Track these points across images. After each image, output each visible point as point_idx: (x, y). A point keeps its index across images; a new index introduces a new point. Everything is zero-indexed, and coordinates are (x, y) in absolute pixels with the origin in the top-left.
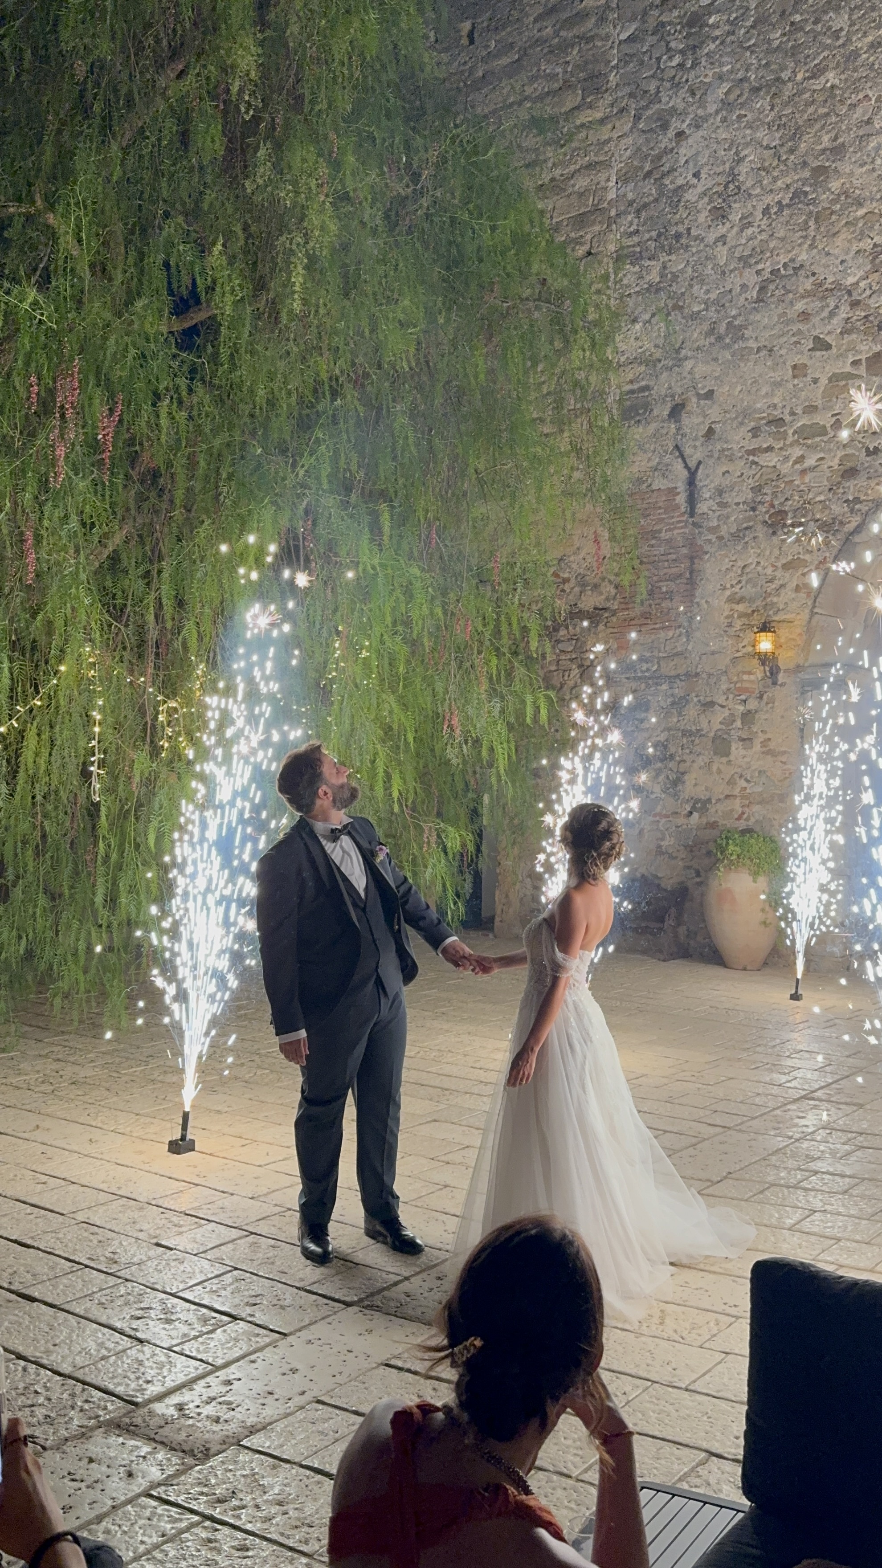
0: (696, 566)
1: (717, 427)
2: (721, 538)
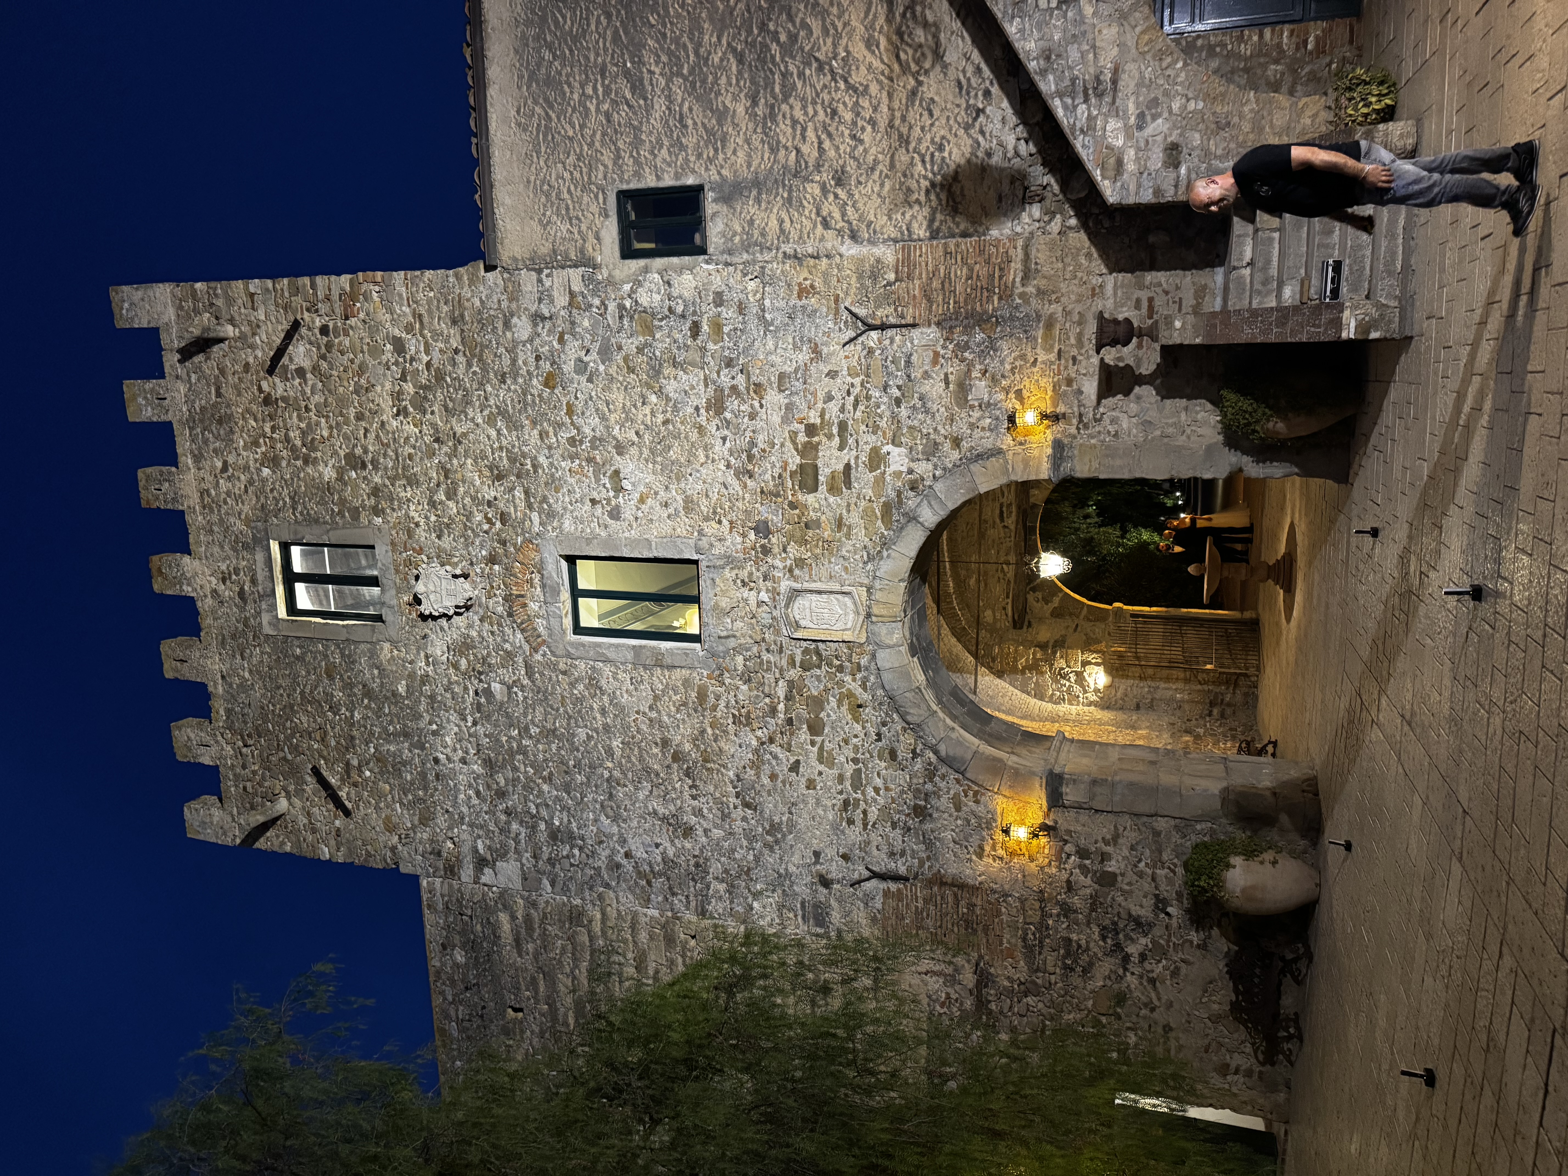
0: (949, 881)
1: (841, 851)
2: (929, 858)
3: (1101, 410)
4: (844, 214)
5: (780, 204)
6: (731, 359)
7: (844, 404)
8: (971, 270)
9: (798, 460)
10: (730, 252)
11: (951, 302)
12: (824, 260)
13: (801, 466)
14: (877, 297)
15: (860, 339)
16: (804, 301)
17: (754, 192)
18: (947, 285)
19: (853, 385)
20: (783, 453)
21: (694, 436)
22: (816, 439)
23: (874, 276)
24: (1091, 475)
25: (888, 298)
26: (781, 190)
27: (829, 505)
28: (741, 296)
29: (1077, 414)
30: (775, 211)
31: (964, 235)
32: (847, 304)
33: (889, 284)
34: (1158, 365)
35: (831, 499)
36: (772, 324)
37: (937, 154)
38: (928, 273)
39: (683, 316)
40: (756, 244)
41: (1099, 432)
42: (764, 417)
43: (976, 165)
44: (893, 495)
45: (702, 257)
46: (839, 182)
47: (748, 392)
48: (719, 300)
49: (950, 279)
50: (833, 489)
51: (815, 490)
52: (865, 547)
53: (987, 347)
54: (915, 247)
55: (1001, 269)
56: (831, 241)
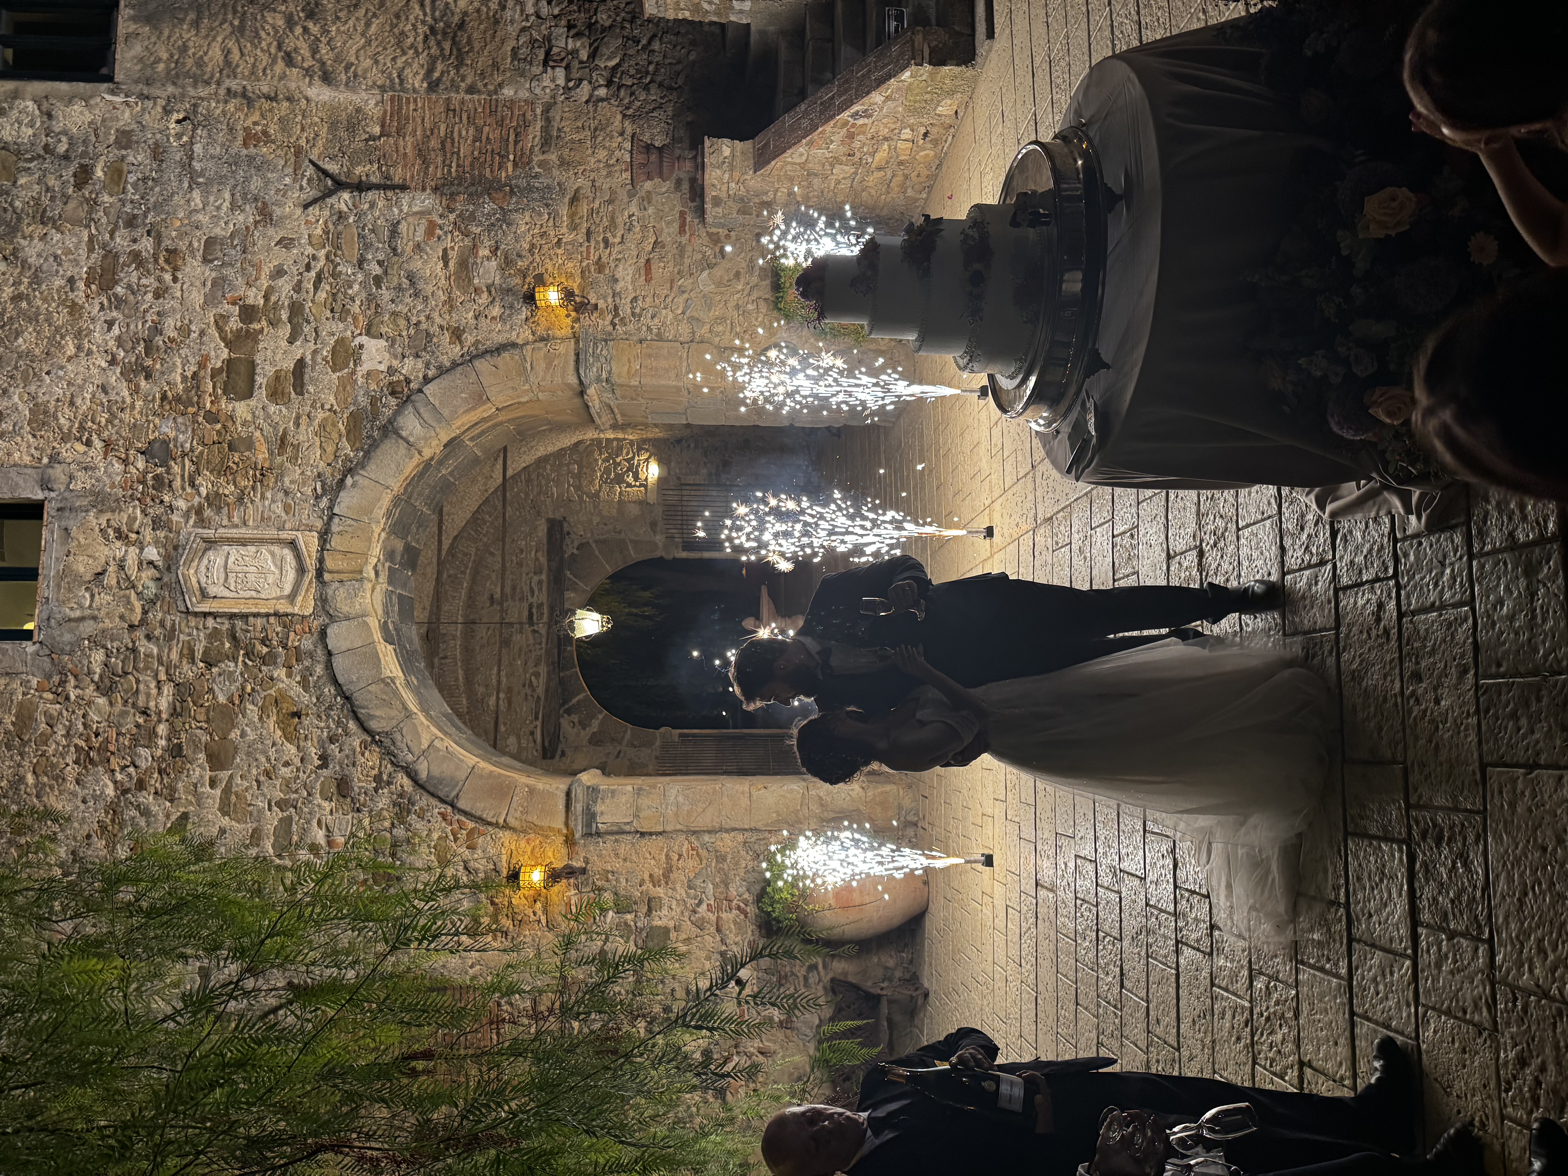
4: (314, 51)
5: (227, 32)
6: (135, 217)
7: (300, 282)
8: (479, 130)
9: (225, 354)
10: (148, 82)
11: (454, 165)
12: (286, 104)
13: (229, 362)
14: (355, 152)
15: (329, 201)
16: (252, 150)
17: (192, 16)
18: (448, 145)
19: (314, 258)
20: (201, 344)
21: (61, 318)
22: (256, 326)
23: (352, 127)
25: (369, 153)
26: (230, 16)
27: (268, 416)
28: (158, 136)
30: (220, 39)
31: (471, 90)
32: (314, 157)
33: (373, 138)
35: (272, 408)
36: (202, 175)
38: (424, 130)
39: (66, 157)
40: (187, 75)
42: (179, 294)
44: (364, 401)
45: (106, 85)
46: (310, 15)
47: (156, 261)
48: (125, 140)
49: (452, 139)
50: (276, 394)
51: (250, 395)
52: (319, 475)
53: (498, 220)
54: (408, 99)
55: (516, 134)
56: (295, 80)
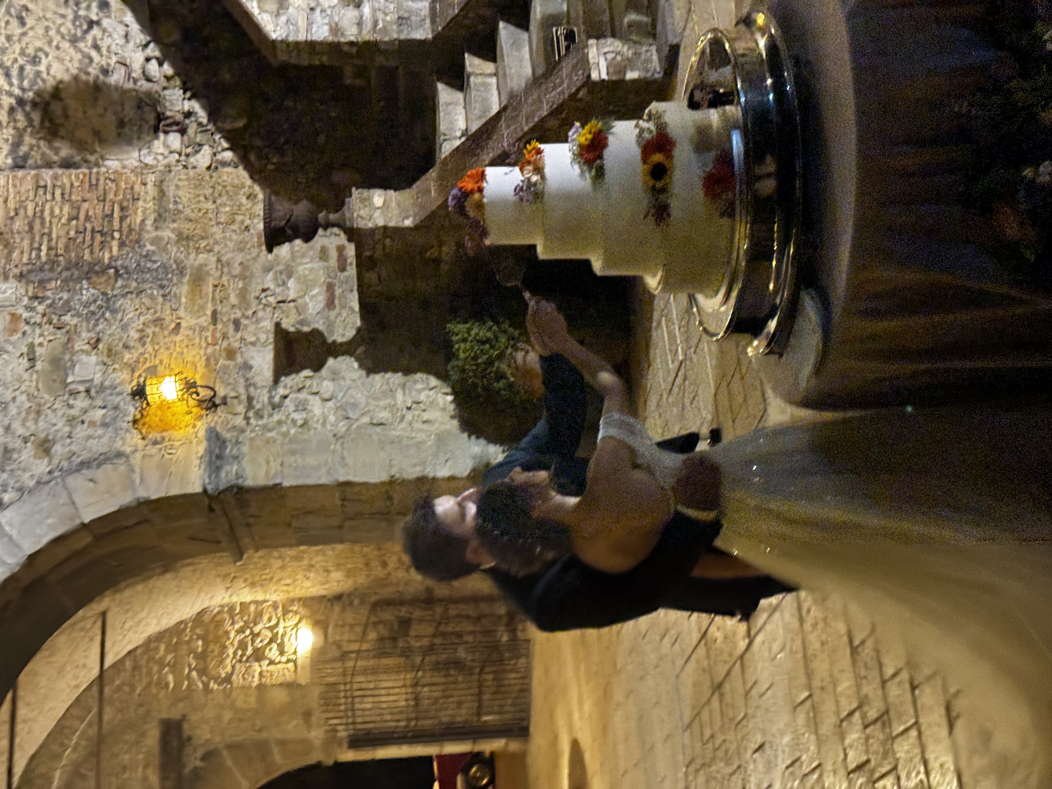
3: (281, 391)
8: (76, 207)
11: (44, 248)
24: (271, 483)
29: (244, 397)
31: (67, 164)
34: (359, 330)
37: (28, 68)
41: (279, 422)
43: (87, 83)
49: (42, 218)
53: (100, 307)
55: (122, 209)
